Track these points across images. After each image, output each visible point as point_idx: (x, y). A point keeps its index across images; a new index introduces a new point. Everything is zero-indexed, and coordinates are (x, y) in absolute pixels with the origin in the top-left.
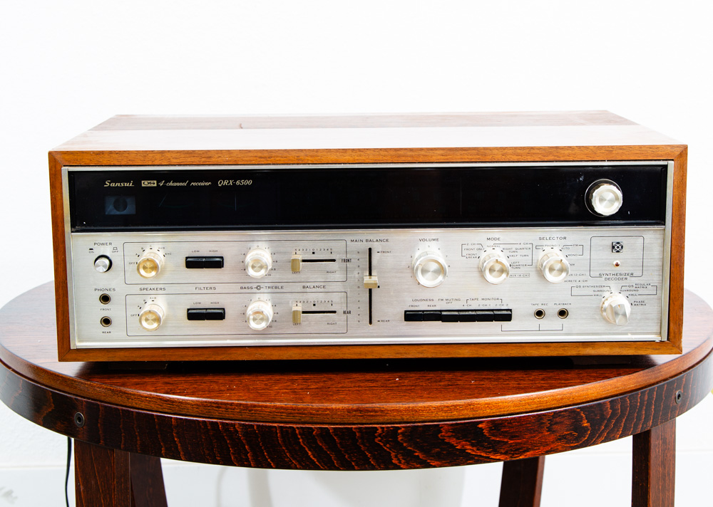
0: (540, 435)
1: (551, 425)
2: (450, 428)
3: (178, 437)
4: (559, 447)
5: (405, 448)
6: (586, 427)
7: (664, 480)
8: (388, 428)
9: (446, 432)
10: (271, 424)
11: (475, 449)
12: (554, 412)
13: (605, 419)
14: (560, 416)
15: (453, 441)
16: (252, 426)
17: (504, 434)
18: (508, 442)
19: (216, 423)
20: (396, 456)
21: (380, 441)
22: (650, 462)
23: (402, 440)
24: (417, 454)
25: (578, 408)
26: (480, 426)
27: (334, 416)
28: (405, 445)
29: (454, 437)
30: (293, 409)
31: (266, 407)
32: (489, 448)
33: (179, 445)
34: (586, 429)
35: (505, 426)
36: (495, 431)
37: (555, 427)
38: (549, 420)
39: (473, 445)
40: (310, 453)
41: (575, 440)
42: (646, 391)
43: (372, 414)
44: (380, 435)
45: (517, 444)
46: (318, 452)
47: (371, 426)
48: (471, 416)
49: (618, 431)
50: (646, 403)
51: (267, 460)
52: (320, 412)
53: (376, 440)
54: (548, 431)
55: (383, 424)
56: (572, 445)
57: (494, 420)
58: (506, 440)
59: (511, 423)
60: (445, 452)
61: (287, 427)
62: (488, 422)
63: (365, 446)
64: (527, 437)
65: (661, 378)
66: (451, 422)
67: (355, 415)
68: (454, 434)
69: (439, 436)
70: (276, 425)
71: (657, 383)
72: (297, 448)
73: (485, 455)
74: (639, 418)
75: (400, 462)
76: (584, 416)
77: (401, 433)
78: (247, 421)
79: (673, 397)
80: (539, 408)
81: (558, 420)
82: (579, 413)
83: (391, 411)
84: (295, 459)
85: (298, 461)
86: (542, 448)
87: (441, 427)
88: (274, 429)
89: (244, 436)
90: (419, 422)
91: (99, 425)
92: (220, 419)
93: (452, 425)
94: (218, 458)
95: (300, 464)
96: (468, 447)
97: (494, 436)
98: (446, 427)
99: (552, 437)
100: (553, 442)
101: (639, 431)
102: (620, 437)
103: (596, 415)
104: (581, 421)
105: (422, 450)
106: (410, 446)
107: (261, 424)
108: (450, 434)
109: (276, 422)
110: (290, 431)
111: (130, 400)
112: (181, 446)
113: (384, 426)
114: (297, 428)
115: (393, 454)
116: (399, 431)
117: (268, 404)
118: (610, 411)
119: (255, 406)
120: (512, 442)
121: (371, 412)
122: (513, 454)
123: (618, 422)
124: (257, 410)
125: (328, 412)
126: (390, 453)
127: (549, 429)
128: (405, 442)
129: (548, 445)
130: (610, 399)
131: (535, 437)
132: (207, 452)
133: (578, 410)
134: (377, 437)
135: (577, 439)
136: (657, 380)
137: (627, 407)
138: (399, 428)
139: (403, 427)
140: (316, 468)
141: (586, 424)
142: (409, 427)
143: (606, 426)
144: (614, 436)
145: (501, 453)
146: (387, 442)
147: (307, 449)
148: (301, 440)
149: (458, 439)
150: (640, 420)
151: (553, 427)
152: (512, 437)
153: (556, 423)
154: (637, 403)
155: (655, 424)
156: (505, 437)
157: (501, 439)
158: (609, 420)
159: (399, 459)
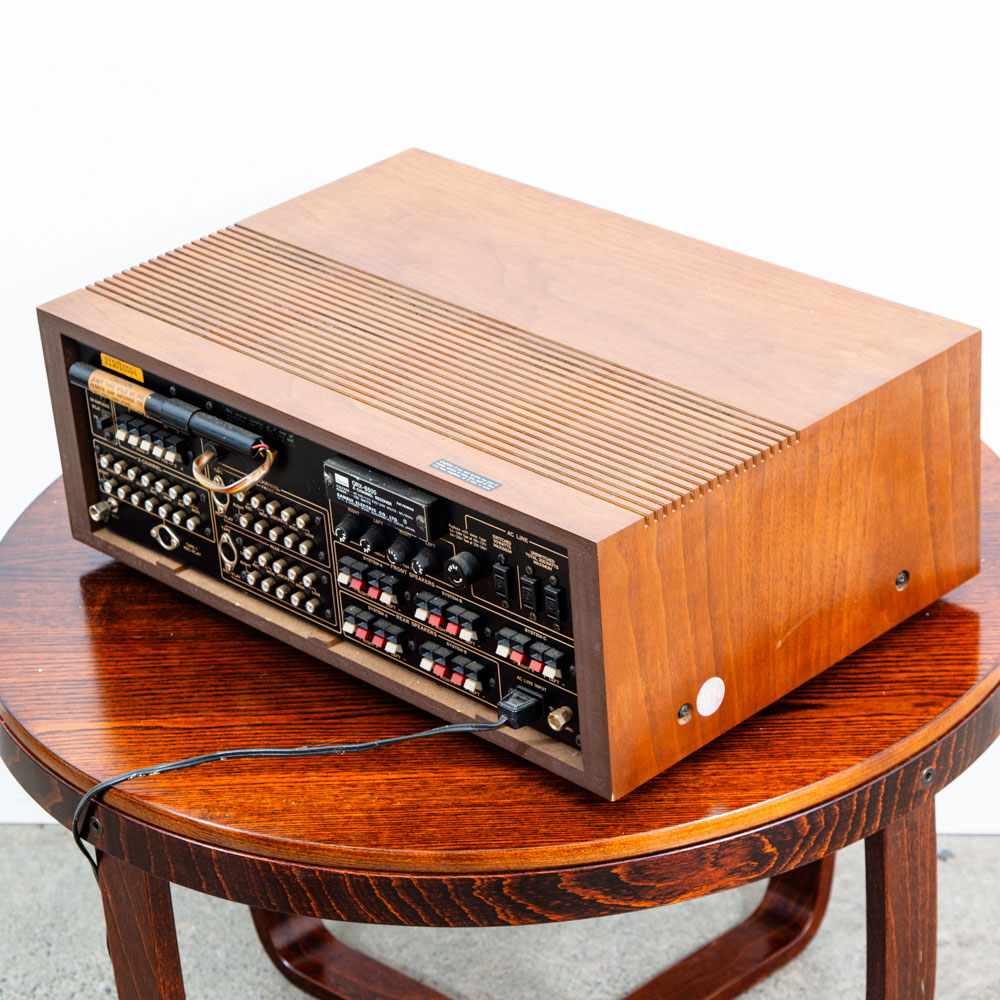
0: (702, 873)
1: (717, 859)
2: (572, 876)
3: (221, 873)
4: (731, 883)
5: (514, 902)
6: (771, 853)
8: (488, 879)
9: (569, 881)
10: (336, 871)
11: (609, 898)
12: (721, 844)
13: (799, 838)
14: (731, 846)
15: (579, 891)
16: (313, 872)
17: (648, 877)
18: (655, 886)
19: (267, 863)
20: (503, 911)
21: (480, 894)
23: (509, 892)
24: (530, 908)
25: (757, 833)
26: (614, 871)
27: (418, 865)
28: (513, 898)
29: (579, 886)
30: (365, 855)
31: (329, 850)
32: (630, 895)
33: (223, 882)
34: (772, 855)
35: (650, 869)
36: (635, 875)
37: (722, 861)
38: (713, 854)
39: (606, 894)
40: (389, 907)
41: (754, 870)
42: (866, 788)
43: (467, 862)
44: (479, 888)
45: (668, 887)
46: (400, 905)
47: (466, 877)
48: (602, 859)
49: (822, 847)
51: (335, 911)
52: (399, 860)
53: (475, 893)
54: (712, 867)
55: (482, 874)
56: (750, 877)
57: (633, 863)
58: (652, 884)
59: (657, 864)
60: (568, 904)
61: (356, 876)
62: (625, 865)
63: (460, 899)
64: (682, 877)
66: (574, 869)
67: (445, 864)
68: (579, 883)
69: (559, 886)
70: (343, 872)
72: (373, 900)
73: (623, 904)
75: (508, 918)
76: (766, 841)
77: (507, 885)
78: (306, 864)
81: (727, 851)
82: (758, 839)
83: (492, 859)
84: (371, 912)
85: (375, 915)
86: (704, 887)
87: (561, 876)
88: (341, 877)
89: (303, 881)
90: (530, 871)
92: (273, 858)
93: (575, 873)
94: (274, 904)
95: (378, 918)
96: (599, 897)
97: (634, 880)
98: (567, 876)
99: (720, 873)
100: (721, 879)
101: (872, 833)
103: (785, 836)
104: (763, 847)
105: (537, 903)
106: (521, 899)
107: (325, 869)
108: (573, 883)
109: (344, 868)
110: (361, 880)
112: (227, 884)
113: (483, 877)
114: (371, 877)
115: (498, 909)
116: (505, 883)
117: (331, 846)
118: (808, 827)
119: (315, 848)
120: (661, 885)
121: (465, 860)
122: (665, 899)
123: (822, 836)
124: (318, 854)
125: (409, 860)
126: (495, 908)
127: (714, 864)
128: (514, 895)
129: (713, 883)
130: (807, 812)
131: (693, 876)
132: (259, 895)
133: (757, 835)
134: (475, 890)
137: (836, 815)
138: (504, 879)
139: (510, 878)
140: (399, 923)
141: (769, 849)
142: (517, 877)
143: (802, 847)
145: (647, 900)
146: (490, 895)
147: (385, 901)
148: (377, 892)
149: (585, 888)
151: (720, 860)
152: (661, 880)
153: (725, 856)
156: (651, 880)
157: (646, 884)
158: (807, 838)
159: (506, 915)
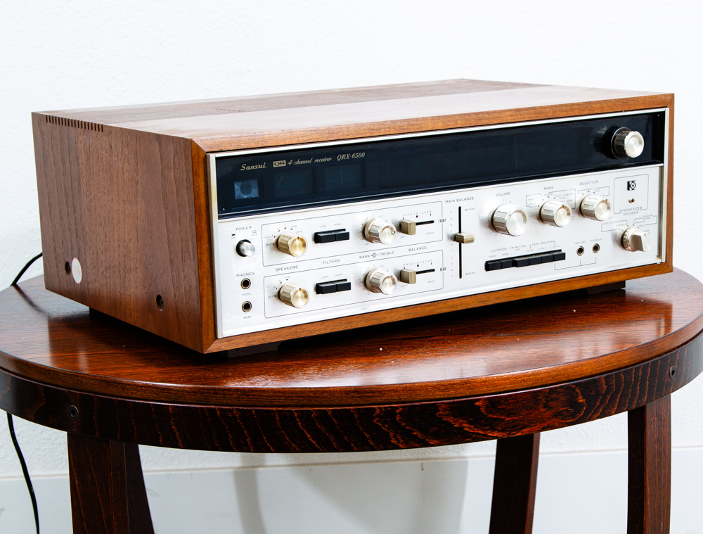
0: (537, 412)
1: (547, 401)
2: (447, 406)
3: (176, 425)
4: (556, 424)
5: (403, 428)
6: (582, 403)
7: (660, 457)
8: (385, 408)
9: (444, 411)
10: (269, 409)
11: (472, 426)
12: (550, 389)
13: (600, 395)
14: (555, 392)
15: (451, 420)
16: (251, 411)
17: (501, 411)
18: (504, 419)
19: (214, 409)
20: (395, 436)
21: (378, 421)
22: (645, 438)
23: (400, 420)
24: (415, 433)
25: (573, 384)
26: (477, 404)
27: (332, 398)
28: (403, 424)
29: (452, 415)
30: (291, 392)
31: (264, 391)
32: (487, 426)
33: (177, 433)
34: (581, 405)
35: (501, 404)
36: (491, 409)
37: (552, 403)
38: (544, 397)
39: (470, 423)
40: (309, 436)
41: (571, 416)
42: (640, 367)
43: (369, 394)
44: (378, 416)
45: (513, 421)
46: (317, 434)
47: (369, 406)
48: (468, 394)
49: (613, 406)
50: (640, 378)
51: (266, 444)
52: (318, 395)
53: (375, 421)
54: (544, 408)
55: (381, 404)
56: (568, 421)
57: (490, 397)
58: (502, 417)
59: (507, 400)
60: (443, 431)
61: (285, 411)
62: (484, 400)
63: (363, 426)
64: (524, 413)
65: (654, 354)
66: (448, 401)
67: (353, 397)
68: (451, 413)
69: (437, 414)
70: (274, 409)
71: (651, 358)
72: (296, 431)
73: (482, 433)
74: (634, 394)
75: (399, 442)
76: (579, 392)
77: (399, 413)
78: (245, 406)
79: (667, 373)
80: (534, 385)
81: (554, 396)
82: (574, 389)
83: (388, 391)
84: (294, 442)
85: (297, 444)
86: (538, 424)
87: (439, 406)
88: (272, 414)
89: (242, 421)
90: (417, 402)
91: (94, 417)
92: (218, 405)
93: (449, 403)
94: (217, 444)
95: (299, 447)
96: (466, 425)
97: (490, 413)
98: (444, 406)
99: (549, 414)
100: (549, 419)
101: (634, 406)
102: (616, 413)
103: (591, 391)
104: (577, 397)
105: (420, 429)
106: (408, 426)
107: (259, 408)
108: (447, 413)
109: (274, 406)
110: (288, 414)
111: (125, 391)
112: (180, 434)
113: (382, 406)
114: (296, 411)
115: (391, 434)
116: (397, 411)
118: (605, 387)
119: (253, 391)
120: (509, 419)
121: (369, 393)
122: (510, 431)
123: (613, 397)
124: (255, 395)
125: (326, 394)
126: (389, 434)
127: (546, 406)
128: (404, 422)
129: (544, 421)
130: (605, 375)
131: (531, 413)
132: (205, 439)
133: (574, 386)
134: (375, 418)
135: (573, 415)
136: (651, 356)
137: (622, 382)
138: (397, 408)
139: (401, 407)
140: (316, 450)
141: (581, 400)
142: (407, 406)
143: (602, 402)
144: (609, 412)
145: (499, 431)
146: (386, 422)
147: (305, 432)
148: (299, 423)
149: (455, 417)
150: (635, 395)
151: (549, 403)
152: (507, 416)
153: (552, 400)
154: (631, 378)
155: (650, 400)
156: (502, 414)
157: (498, 417)
158: (604, 396)
159: (397, 439)
